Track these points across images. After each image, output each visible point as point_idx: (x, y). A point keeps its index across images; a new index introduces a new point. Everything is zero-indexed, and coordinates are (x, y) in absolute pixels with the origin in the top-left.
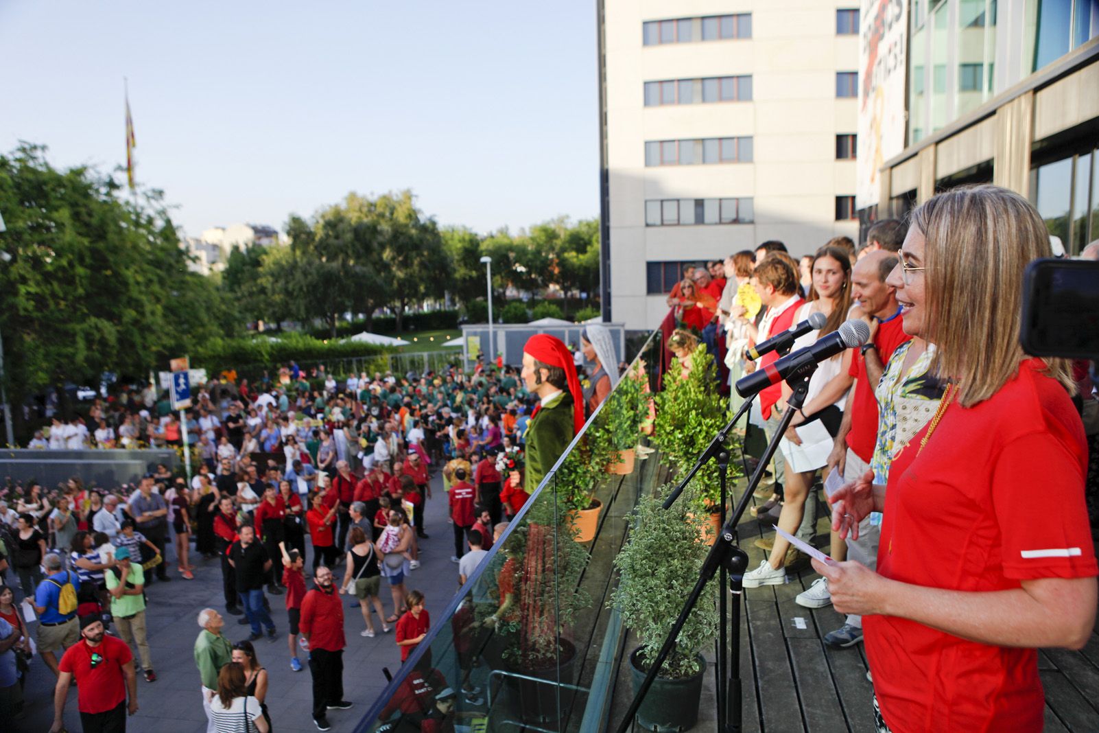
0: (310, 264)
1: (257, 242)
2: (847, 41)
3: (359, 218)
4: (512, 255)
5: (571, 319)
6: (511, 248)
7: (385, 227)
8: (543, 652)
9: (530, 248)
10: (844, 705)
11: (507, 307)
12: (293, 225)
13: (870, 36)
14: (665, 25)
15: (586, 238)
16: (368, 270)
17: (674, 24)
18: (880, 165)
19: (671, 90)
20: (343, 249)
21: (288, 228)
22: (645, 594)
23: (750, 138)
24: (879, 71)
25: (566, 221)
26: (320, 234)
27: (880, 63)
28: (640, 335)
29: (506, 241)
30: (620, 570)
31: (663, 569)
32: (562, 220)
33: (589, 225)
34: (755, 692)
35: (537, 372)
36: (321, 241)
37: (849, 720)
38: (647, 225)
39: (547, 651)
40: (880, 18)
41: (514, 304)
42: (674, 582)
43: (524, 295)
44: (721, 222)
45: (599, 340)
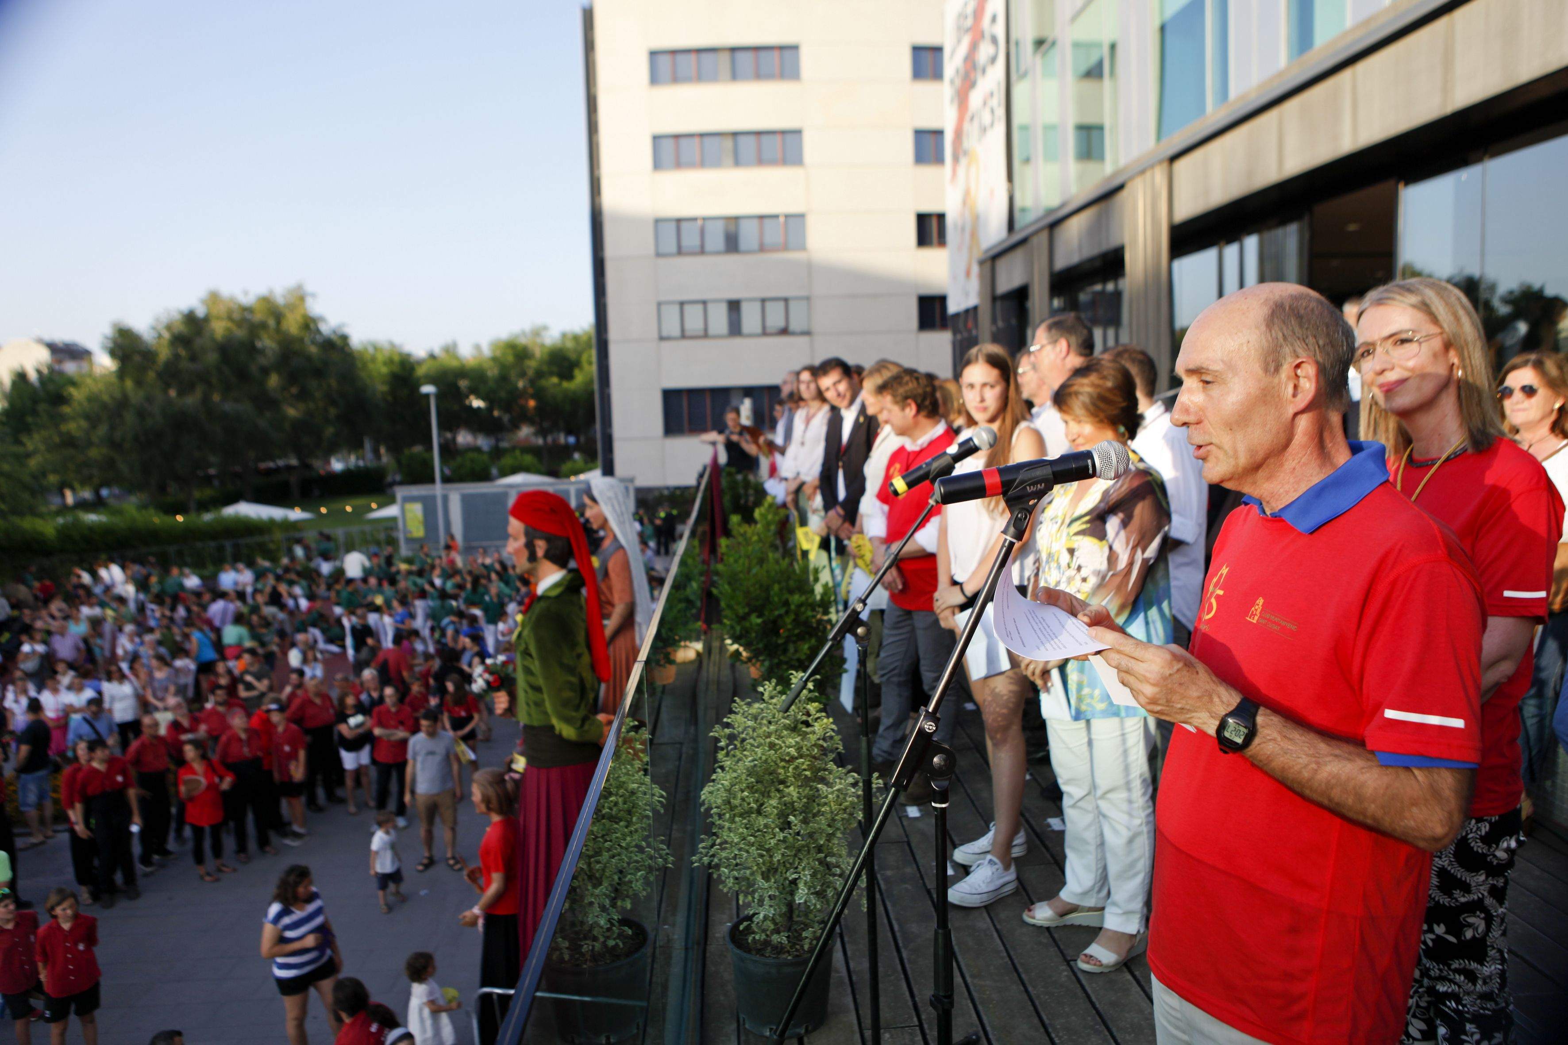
0: (149, 399)
1: (57, 367)
2: (927, 87)
3: (228, 329)
4: (463, 384)
5: (554, 473)
6: (462, 372)
7: (267, 343)
8: (602, 939)
9: (490, 374)
10: (1020, 970)
11: (459, 460)
12: (119, 340)
13: (958, 82)
14: (680, 58)
15: (573, 356)
16: (245, 408)
17: (693, 57)
18: (978, 254)
19: (691, 148)
20: (203, 377)
21: (110, 345)
22: (752, 839)
23: (801, 216)
24: (971, 129)
25: (544, 333)
26: (164, 354)
27: (972, 119)
28: (656, 494)
29: (455, 363)
30: (711, 808)
31: (774, 802)
32: (537, 333)
33: (576, 338)
34: (899, 967)
35: (530, 546)
36: (168, 364)
37: (1030, 989)
38: (662, 338)
39: (608, 938)
40: (970, 60)
41: (471, 455)
42: (791, 818)
43: (483, 442)
44: (765, 333)
45: (609, 498)
